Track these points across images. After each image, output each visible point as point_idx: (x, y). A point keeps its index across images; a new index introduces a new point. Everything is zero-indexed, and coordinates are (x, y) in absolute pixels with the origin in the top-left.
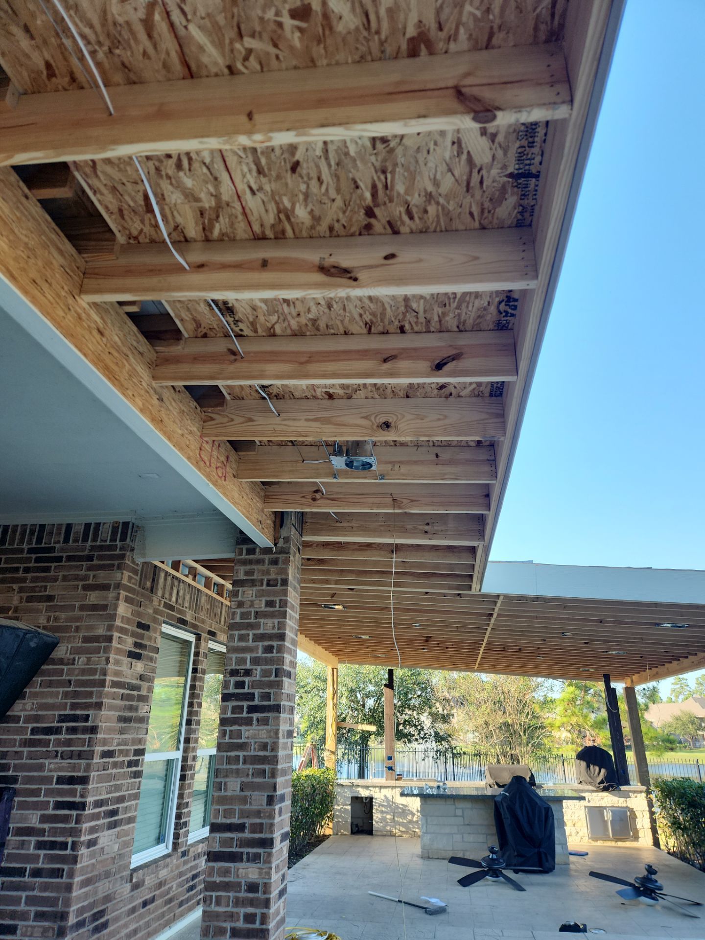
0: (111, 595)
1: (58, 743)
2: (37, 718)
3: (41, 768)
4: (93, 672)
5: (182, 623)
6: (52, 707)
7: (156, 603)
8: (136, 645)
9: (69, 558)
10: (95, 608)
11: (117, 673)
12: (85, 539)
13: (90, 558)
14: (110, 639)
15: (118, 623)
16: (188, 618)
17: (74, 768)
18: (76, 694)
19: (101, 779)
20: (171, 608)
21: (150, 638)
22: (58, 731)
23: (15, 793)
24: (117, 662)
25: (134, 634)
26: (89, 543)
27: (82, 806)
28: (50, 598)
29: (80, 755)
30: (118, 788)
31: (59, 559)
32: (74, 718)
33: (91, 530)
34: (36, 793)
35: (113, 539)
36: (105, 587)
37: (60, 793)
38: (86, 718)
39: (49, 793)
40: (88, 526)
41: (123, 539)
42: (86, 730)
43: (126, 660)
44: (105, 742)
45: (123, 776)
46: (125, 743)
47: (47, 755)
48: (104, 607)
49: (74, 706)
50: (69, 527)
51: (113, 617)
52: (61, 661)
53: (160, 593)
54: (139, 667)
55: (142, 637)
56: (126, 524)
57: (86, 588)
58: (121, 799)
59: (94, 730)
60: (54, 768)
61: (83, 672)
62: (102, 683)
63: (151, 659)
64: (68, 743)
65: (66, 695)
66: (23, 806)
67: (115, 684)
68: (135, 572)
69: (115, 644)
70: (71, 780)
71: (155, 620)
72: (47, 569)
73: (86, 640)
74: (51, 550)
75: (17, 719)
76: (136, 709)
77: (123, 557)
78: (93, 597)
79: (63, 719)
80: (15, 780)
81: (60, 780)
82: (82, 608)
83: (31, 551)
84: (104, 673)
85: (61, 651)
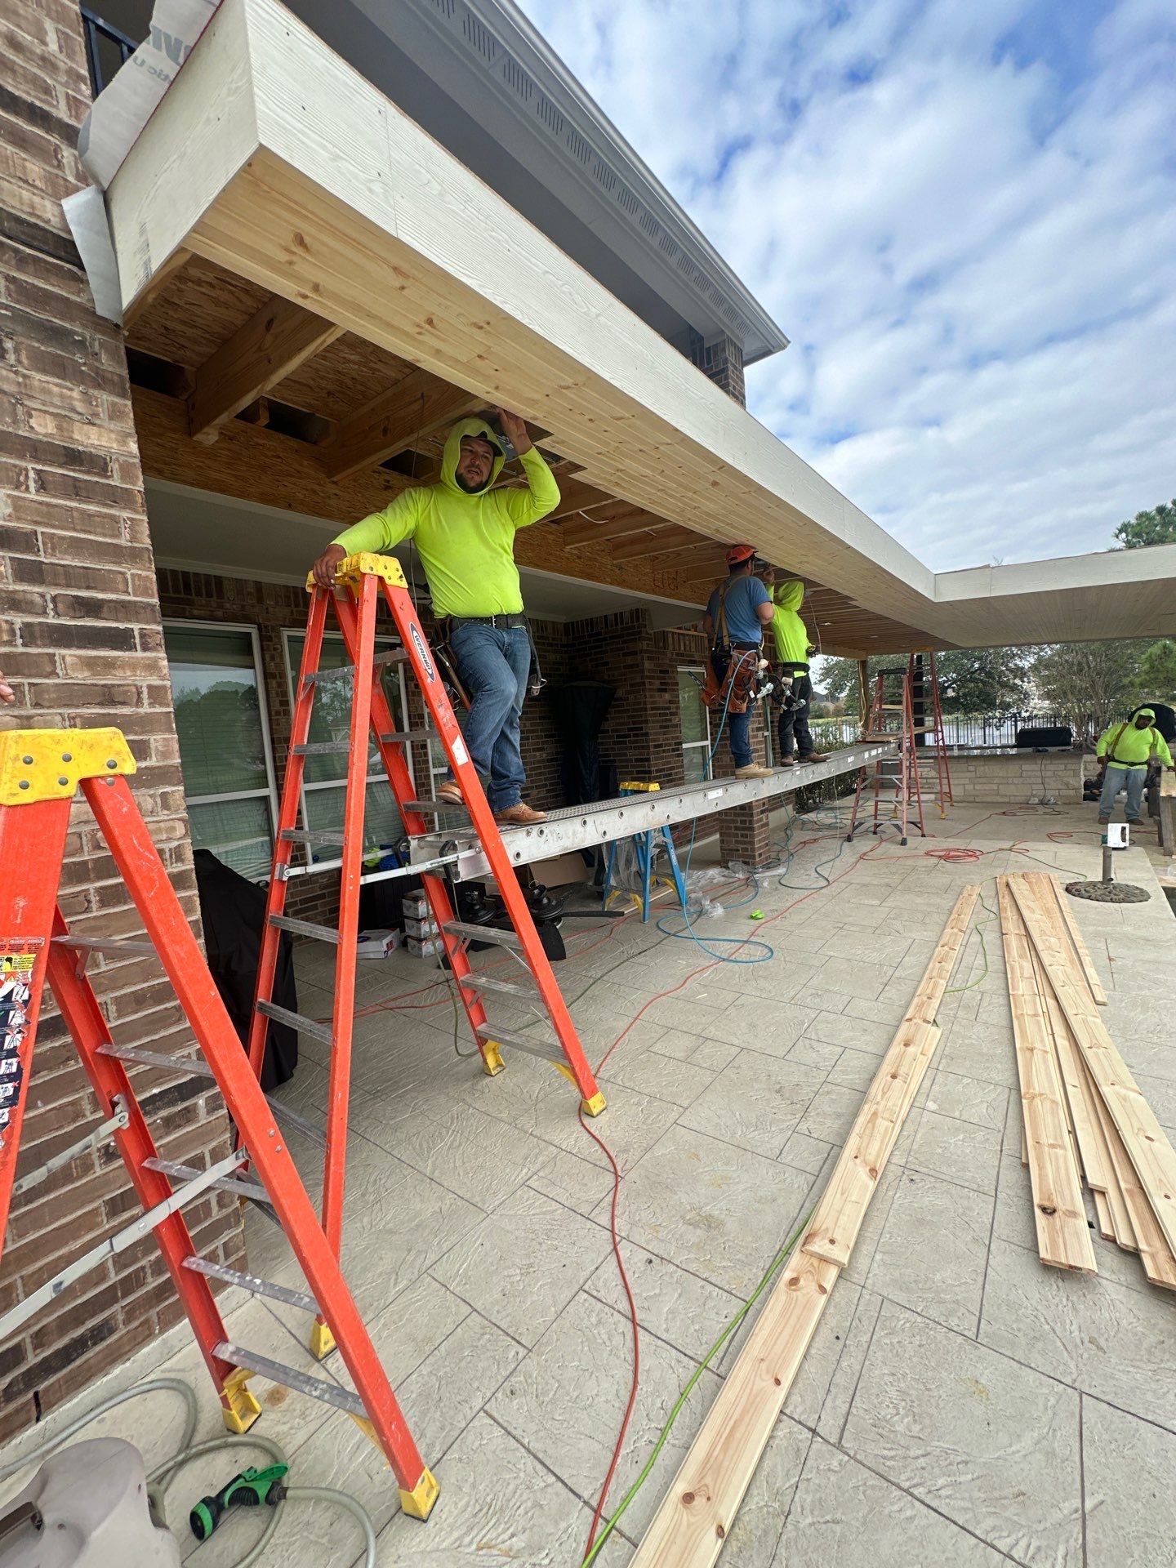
0: (639, 657)
1: (630, 742)
2: (617, 730)
3: (625, 755)
4: (639, 704)
5: (693, 663)
6: (623, 724)
7: (669, 655)
8: (661, 684)
9: (611, 638)
10: (631, 666)
11: (653, 703)
12: (617, 624)
13: (622, 636)
14: (644, 684)
15: (647, 673)
16: (697, 658)
17: (641, 754)
18: (634, 717)
19: (656, 759)
20: (683, 655)
21: (670, 678)
22: (629, 736)
23: (616, 767)
24: (652, 696)
25: (658, 678)
26: (620, 626)
27: (650, 772)
28: (607, 664)
29: (643, 747)
30: (669, 763)
31: (605, 639)
32: (636, 729)
33: (618, 617)
34: (627, 767)
35: (632, 622)
36: (635, 653)
37: (638, 766)
38: (641, 729)
39: (632, 766)
40: (616, 615)
41: (638, 620)
42: (643, 735)
43: (657, 694)
44: (655, 740)
45: (671, 756)
46: (667, 739)
47: (626, 748)
48: (637, 665)
49: (634, 723)
50: (606, 617)
51: (643, 671)
52: (621, 699)
53: (671, 648)
54: (667, 696)
55: (664, 678)
56: (637, 610)
57: (625, 655)
58: (673, 768)
59: (647, 734)
60: (632, 754)
61: (634, 704)
62: (646, 709)
63: (674, 690)
64: (636, 742)
65: (628, 717)
66: (621, 773)
67: (653, 709)
68: (650, 640)
69: (647, 686)
70: (642, 760)
71: (672, 666)
72: (601, 646)
73: (632, 685)
74: (599, 634)
75: (608, 731)
76: (670, 720)
77: (640, 632)
78: (629, 660)
79: (630, 730)
80: (615, 761)
81: (636, 760)
82: (625, 667)
83: (590, 636)
84: (645, 703)
85: (620, 693)
